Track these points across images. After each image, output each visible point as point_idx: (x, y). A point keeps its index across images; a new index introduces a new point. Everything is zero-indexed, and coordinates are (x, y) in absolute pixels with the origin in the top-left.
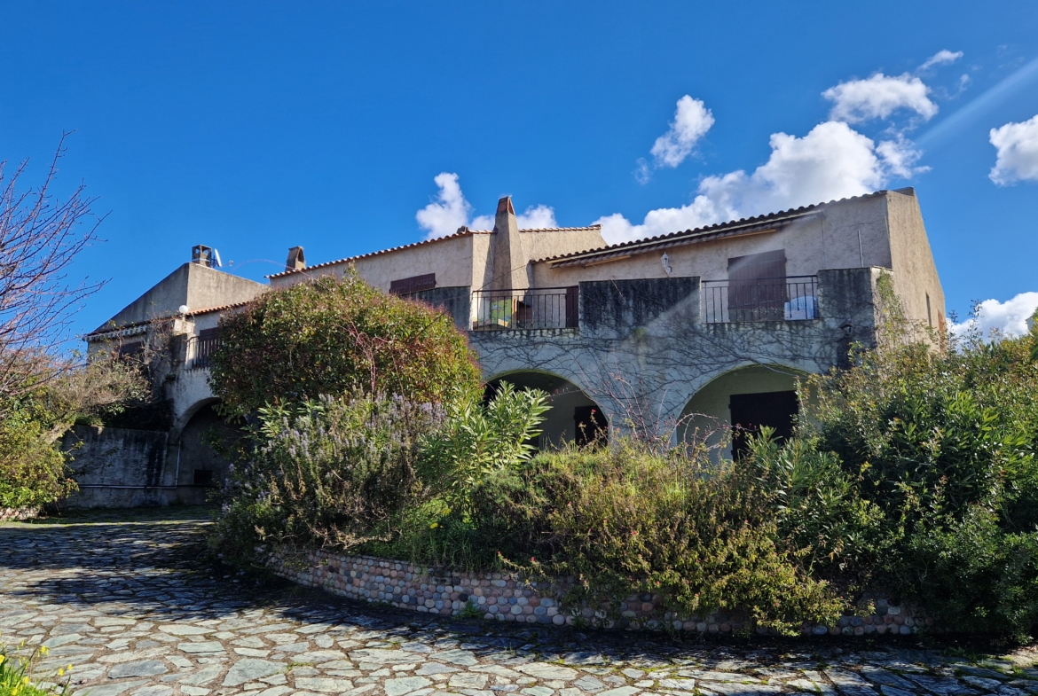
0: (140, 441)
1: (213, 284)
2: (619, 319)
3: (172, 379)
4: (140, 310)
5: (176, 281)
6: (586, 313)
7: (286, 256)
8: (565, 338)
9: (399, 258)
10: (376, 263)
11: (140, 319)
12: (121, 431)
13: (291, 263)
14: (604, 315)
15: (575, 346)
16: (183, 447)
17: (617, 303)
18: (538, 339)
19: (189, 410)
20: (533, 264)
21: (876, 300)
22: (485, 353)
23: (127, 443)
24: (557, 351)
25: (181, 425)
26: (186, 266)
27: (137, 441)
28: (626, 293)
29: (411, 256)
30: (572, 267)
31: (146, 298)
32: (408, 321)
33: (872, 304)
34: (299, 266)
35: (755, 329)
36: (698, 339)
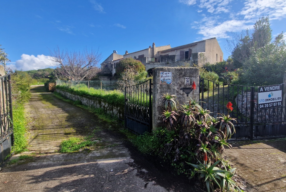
0: (109, 78)
1: (116, 56)
2: (165, 61)
3: (112, 70)
4: (107, 60)
5: (111, 56)
6: (161, 60)
7: (125, 52)
8: (158, 64)
9: (139, 52)
10: (137, 53)
11: (107, 62)
12: (107, 77)
13: (126, 53)
14: (163, 60)
15: (160, 65)
16: (114, 79)
17: (165, 59)
18: (155, 64)
19: (114, 74)
20: (158, 52)
21: (199, 57)
22: (148, 66)
23: (107, 78)
24: (157, 65)
25: (113, 76)
26: (113, 54)
27: (108, 78)
28: (166, 57)
29: (141, 52)
30: (163, 52)
31: (108, 58)
32: (136, 63)
33: (198, 58)
34: (127, 54)
35: (182, 62)
36: (175, 63)
